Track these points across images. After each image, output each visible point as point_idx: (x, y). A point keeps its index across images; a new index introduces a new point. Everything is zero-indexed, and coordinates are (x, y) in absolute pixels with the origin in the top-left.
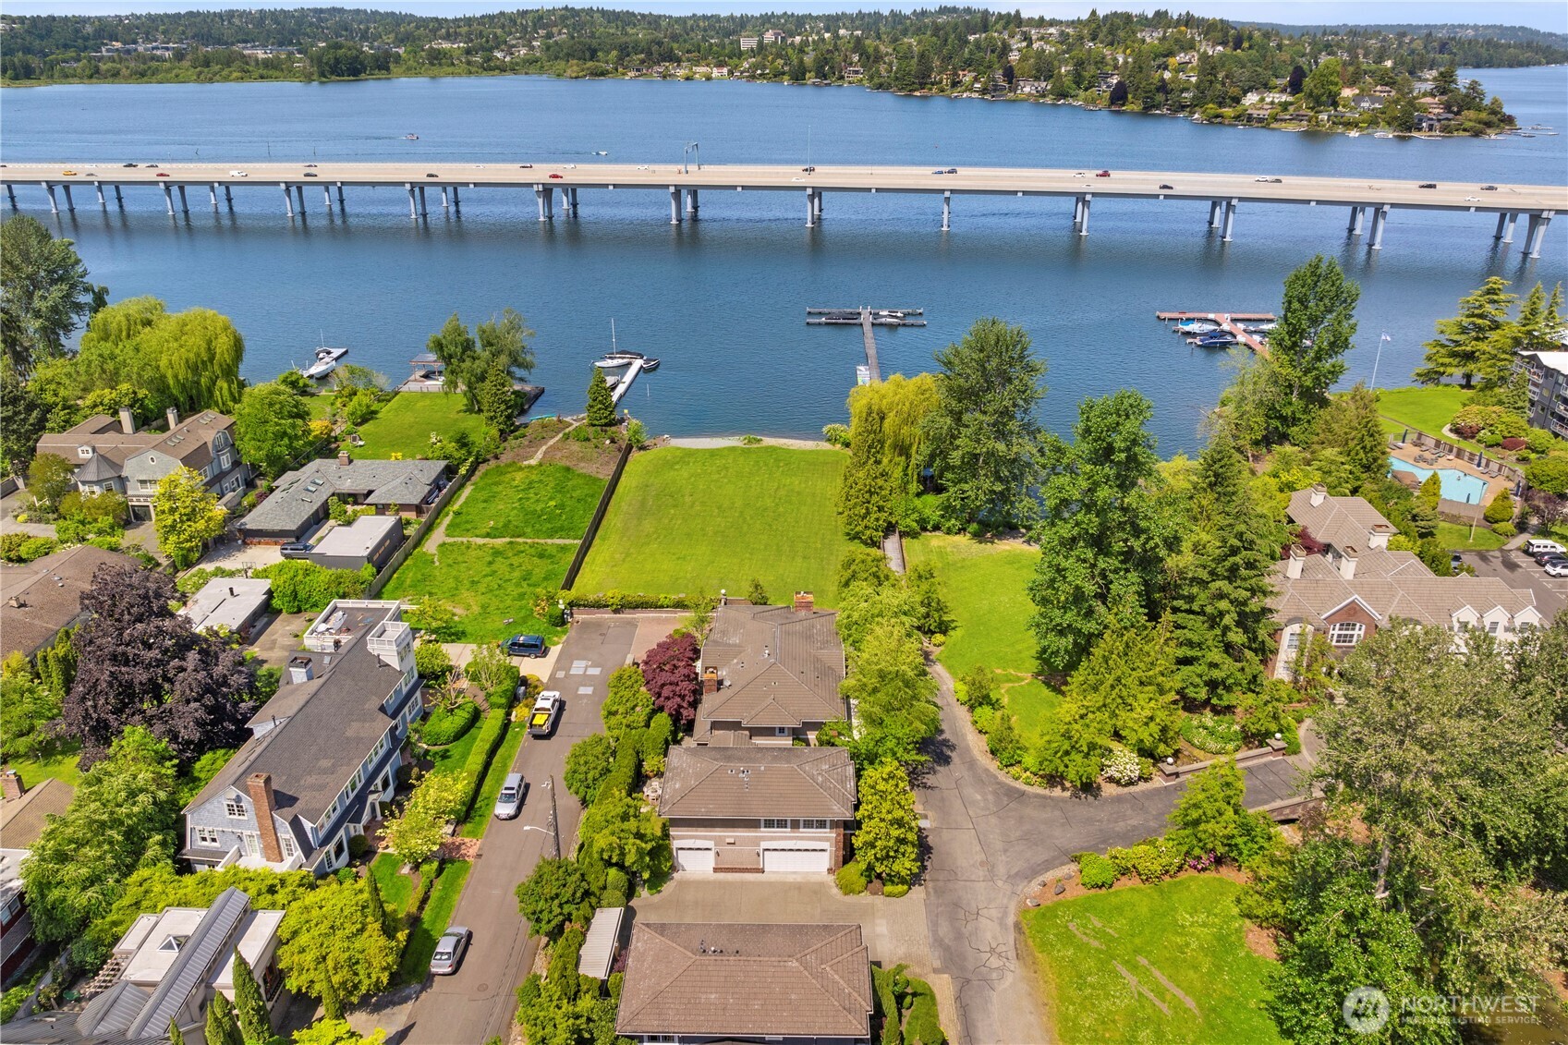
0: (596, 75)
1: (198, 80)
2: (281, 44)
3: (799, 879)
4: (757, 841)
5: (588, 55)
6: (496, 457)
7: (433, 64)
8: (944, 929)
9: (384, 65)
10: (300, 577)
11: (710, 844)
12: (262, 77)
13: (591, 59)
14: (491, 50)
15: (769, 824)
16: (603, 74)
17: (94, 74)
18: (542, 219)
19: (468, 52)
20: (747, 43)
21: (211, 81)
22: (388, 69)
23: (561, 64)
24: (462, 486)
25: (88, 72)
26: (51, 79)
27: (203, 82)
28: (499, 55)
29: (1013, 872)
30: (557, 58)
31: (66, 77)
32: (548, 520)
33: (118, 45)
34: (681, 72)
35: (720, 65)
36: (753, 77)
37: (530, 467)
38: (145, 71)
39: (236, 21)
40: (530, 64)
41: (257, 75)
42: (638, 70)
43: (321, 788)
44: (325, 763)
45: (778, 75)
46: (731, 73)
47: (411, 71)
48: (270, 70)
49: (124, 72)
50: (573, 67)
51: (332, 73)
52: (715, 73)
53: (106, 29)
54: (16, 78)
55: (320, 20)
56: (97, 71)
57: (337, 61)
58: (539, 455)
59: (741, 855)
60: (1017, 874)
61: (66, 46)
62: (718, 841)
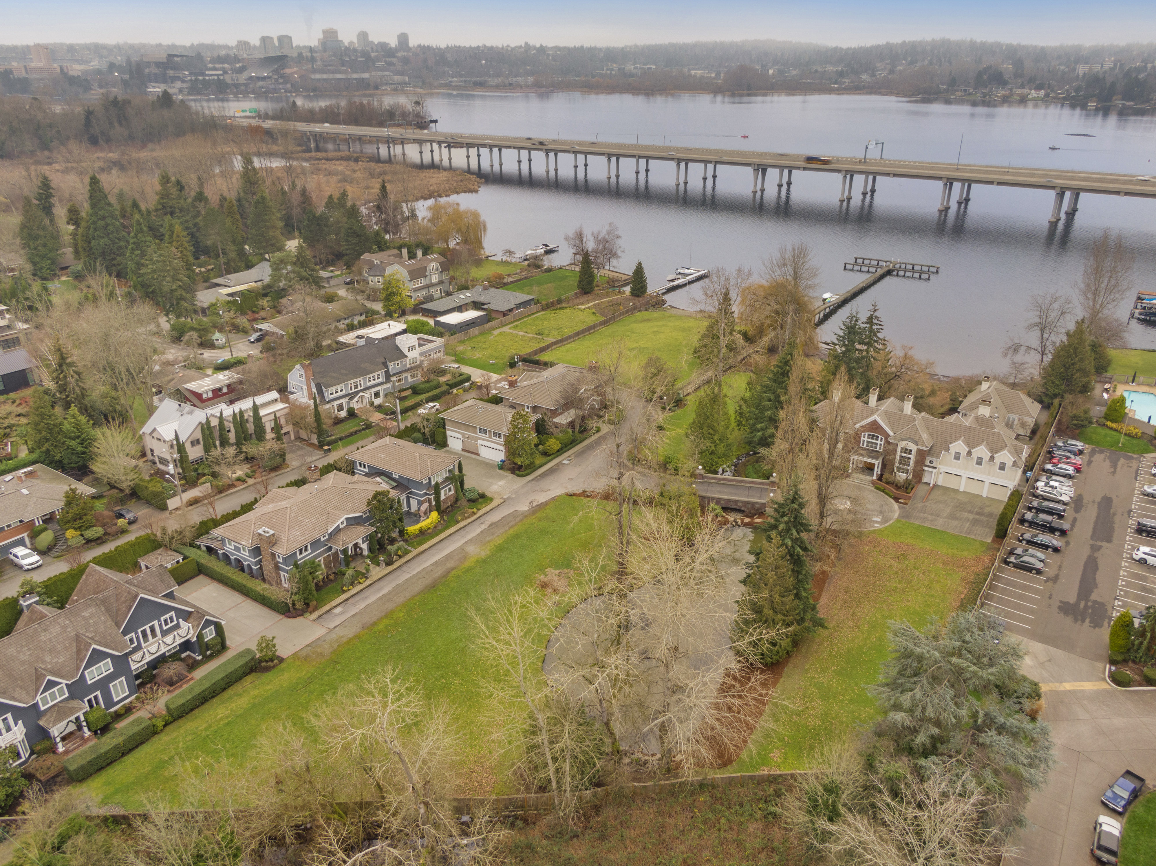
3: (491, 458)
62: (463, 435)
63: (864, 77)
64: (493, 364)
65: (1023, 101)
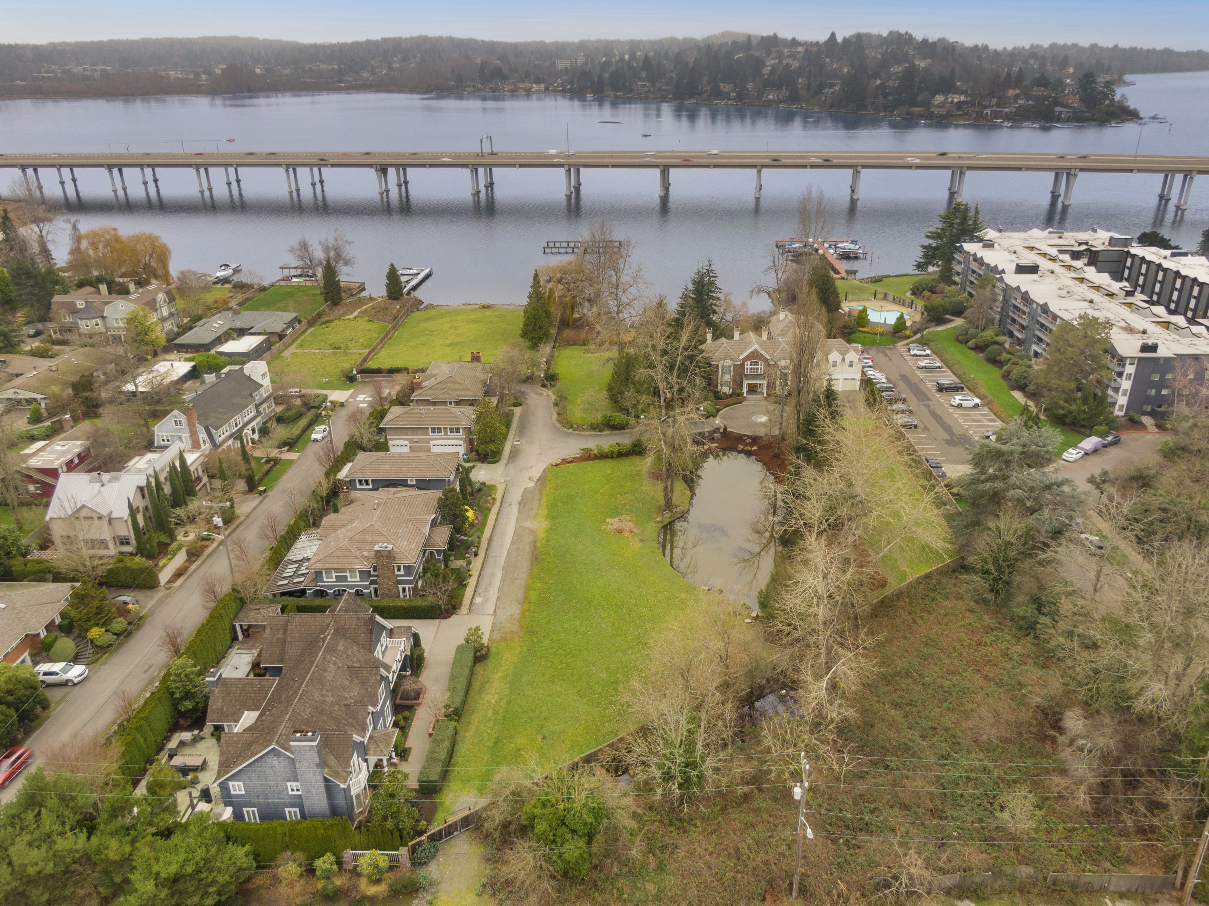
63: (365, 75)
64: (327, 382)
65: (528, 93)
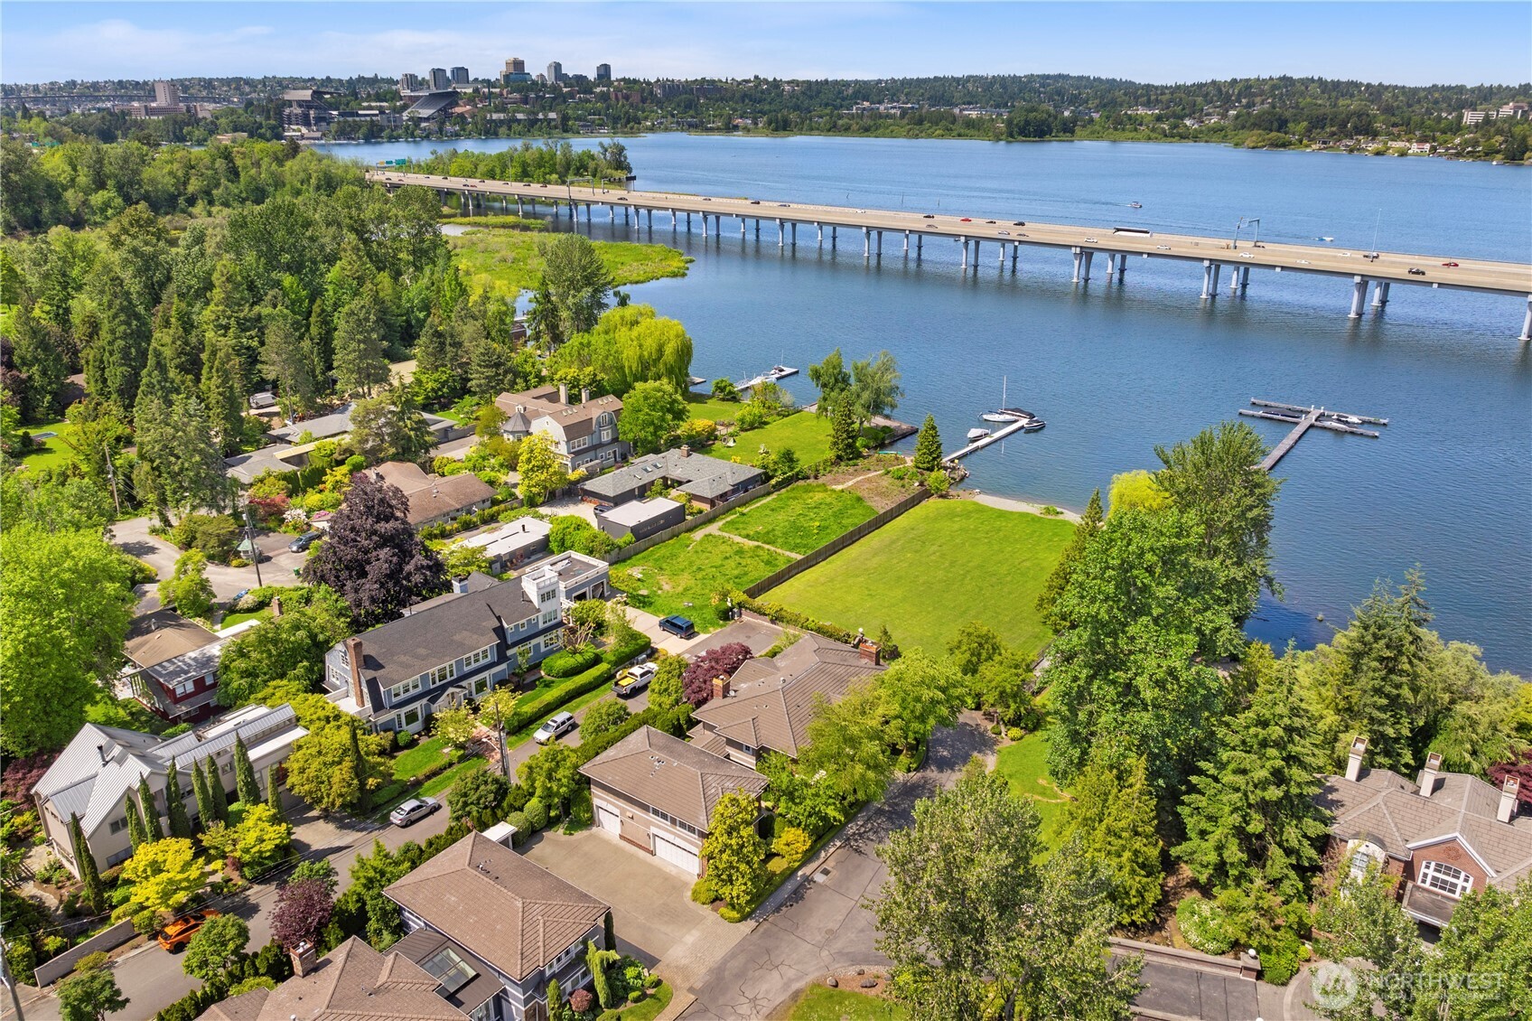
0: (1277, 146)
1: (908, 136)
2: (997, 106)
3: (674, 872)
4: (648, 824)
5: (1275, 125)
6: (816, 477)
7: (1116, 129)
8: (735, 965)
9: (1068, 130)
10: (571, 530)
11: (617, 812)
12: (959, 135)
13: (1278, 131)
14: (1182, 118)
15: (656, 812)
16: (1284, 145)
17: (833, 129)
18: (1075, 280)
19: (1159, 119)
20: (1469, 117)
21: (917, 137)
22: (1072, 132)
23: (1243, 134)
24: (769, 494)
25: (828, 127)
26: (801, 132)
27: (911, 137)
28: (1188, 122)
29: (846, 950)
30: (1243, 127)
31: (811, 130)
32: (801, 537)
33: (866, 104)
34: (1372, 147)
35: (1423, 140)
36: (1458, 155)
37: (834, 491)
38: (871, 126)
39: (970, 86)
40: (1218, 134)
41: (955, 133)
42: (1324, 143)
43: (407, 666)
44: (422, 651)
45: (1489, 154)
46: (1434, 149)
47: (1095, 135)
48: (973, 128)
49: (855, 127)
50: (1253, 137)
51: (1020, 134)
52: (1415, 148)
53: (865, 91)
54: (776, 130)
55: (1043, 85)
56: (835, 126)
57: (1027, 123)
58: (850, 483)
59: (637, 831)
60: (848, 954)
61: (827, 105)
62: (623, 811)
